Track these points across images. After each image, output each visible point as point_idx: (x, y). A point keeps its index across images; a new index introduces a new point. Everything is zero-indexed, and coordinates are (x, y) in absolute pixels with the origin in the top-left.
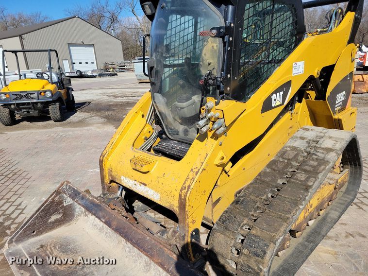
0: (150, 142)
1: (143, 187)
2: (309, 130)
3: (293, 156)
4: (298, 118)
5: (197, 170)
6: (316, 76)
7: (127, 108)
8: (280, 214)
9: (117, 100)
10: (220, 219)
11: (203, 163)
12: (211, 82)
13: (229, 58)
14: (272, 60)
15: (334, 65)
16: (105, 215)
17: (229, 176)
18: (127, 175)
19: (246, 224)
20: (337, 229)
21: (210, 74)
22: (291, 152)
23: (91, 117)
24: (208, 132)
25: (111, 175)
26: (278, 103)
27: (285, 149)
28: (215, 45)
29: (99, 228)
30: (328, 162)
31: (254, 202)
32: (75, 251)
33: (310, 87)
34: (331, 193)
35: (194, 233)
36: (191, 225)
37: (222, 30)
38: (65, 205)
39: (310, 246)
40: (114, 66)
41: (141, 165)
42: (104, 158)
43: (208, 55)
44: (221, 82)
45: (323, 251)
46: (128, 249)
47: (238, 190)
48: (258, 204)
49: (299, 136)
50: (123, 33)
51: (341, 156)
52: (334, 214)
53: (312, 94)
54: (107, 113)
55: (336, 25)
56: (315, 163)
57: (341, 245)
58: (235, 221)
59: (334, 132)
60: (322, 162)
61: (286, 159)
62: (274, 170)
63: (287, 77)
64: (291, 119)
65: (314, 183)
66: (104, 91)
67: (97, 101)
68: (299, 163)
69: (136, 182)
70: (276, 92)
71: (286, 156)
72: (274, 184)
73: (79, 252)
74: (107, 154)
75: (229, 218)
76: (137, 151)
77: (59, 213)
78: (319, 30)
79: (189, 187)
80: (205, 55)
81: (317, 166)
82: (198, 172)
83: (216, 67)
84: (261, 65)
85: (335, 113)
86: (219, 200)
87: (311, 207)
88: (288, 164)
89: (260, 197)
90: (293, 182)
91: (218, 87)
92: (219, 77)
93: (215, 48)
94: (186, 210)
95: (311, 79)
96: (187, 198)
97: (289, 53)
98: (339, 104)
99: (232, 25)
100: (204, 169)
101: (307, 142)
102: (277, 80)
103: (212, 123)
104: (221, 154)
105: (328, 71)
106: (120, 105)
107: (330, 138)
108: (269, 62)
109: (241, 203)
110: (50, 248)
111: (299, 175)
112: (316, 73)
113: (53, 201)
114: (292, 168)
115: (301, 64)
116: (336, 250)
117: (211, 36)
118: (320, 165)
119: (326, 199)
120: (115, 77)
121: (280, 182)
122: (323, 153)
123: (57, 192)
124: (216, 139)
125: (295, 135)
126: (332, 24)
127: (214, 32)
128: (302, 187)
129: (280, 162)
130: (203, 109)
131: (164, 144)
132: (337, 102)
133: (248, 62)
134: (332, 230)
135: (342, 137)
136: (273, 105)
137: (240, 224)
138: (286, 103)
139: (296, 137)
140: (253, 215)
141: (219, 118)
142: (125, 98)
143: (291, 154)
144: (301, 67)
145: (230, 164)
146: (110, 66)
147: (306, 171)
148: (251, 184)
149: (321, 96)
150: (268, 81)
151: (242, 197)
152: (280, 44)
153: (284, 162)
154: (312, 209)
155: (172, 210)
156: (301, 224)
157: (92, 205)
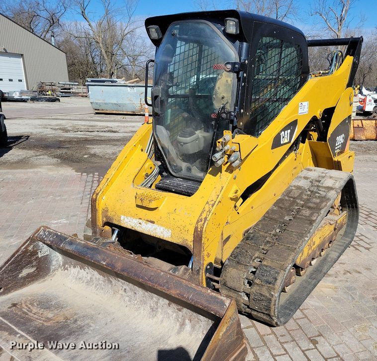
0: (151, 180)
1: (150, 225)
2: (312, 170)
3: (298, 194)
4: (302, 158)
5: (213, 202)
6: (319, 117)
7: (88, 146)
8: (288, 245)
9: (69, 135)
10: (232, 254)
11: (218, 196)
12: (224, 116)
13: (243, 94)
14: (279, 98)
15: (335, 108)
16: (106, 258)
17: (238, 213)
18: (128, 214)
19: (257, 257)
20: (337, 267)
21: (223, 108)
22: (296, 191)
23: (37, 156)
24: (223, 166)
25: (106, 217)
26: (286, 141)
27: (291, 188)
28: (229, 80)
29: (85, 281)
30: (329, 199)
31: (264, 237)
32: (59, 306)
33: (313, 128)
34: (331, 233)
35: (208, 267)
36: (206, 258)
37: (237, 66)
38: (40, 256)
39: (313, 283)
40: (54, 87)
41: (150, 201)
42: (98, 196)
43: (221, 89)
44: (235, 116)
45: (325, 286)
46: (127, 298)
47: (246, 229)
48: (267, 239)
49: (303, 176)
50: (67, 41)
51: (340, 193)
52: (334, 255)
53: (315, 135)
54: (59, 152)
55: (336, 68)
56: (318, 201)
57: (340, 281)
58: (246, 255)
59: (334, 173)
60: (324, 199)
61: (292, 197)
62: (281, 208)
63: (293, 116)
64: (295, 159)
65: (317, 217)
66: (45, 122)
67: (38, 136)
68: (304, 201)
69: (140, 221)
70: (284, 129)
71: (291, 195)
72: (282, 220)
73: (66, 307)
74: (101, 192)
75: (241, 253)
76: (139, 187)
77: (33, 267)
78: (322, 72)
79: (206, 218)
80: (219, 88)
81: (320, 202)
82: (214, 204)
83: (230, 101)
84: (269, 103)
85: (335, 155)
86: (228, 238)
87: (314, 244)
88: (294, 202)
89: (269, 232)
90: (299, 218)
91: (232, 122)
92: (233, 112)
93: (229, 82)
94: (203, 242)
95: (314, 119)
96: (204, 230)
97: (295, 93)
98: (338, 147)
99: (247, 62)
100: (220, 202)
101: (310, 182)
102: (286, 119)
103: (227, 156)
104: (235, 188)
105: (329, 113)
106: (75, 141)
107: (331, 177)
108: (277, 101)
109: (252, 239)
110: (27, 306)
111: (304, 212)
112: (318, 114)
113: (26, 251)
114: (297, 205)
115: (305, 104)
116: (336, 285)
117: (226, 70)
118: (322, 202)
119: (326, 239)
120: (56, 103)
121: (287, 218)
122: (324, 191)
123: (32, 240)
124: (231, 172)
125: (299, 175)
126: (333, 67)
127: (229, 66)
128: (307, 221)
129: (286, 200)
130: (219, 142)
131: (168, 181)
132: (337, 145)
133: (259, 99)
134: (332, 269)
135: (341, 177)
136: (282, 143)
137: (251, 258)
138: (292, 141)
139: (301, 177)
140: (263, 249)
141: (234, 152)
142: (79, 133)
143: (296, 193)
144: (306, 107)
145: (241, 200)
146: (48, 87)
147: (309, 208)
148: (260, 221)
149: (322, 137)
150: (277, 119)
151: (252, 233)
152: (286, 82)
153: (290, 200)
154: (314, 246)
155: (185, 245)
156: (305, 261)
157: (86, 249)
